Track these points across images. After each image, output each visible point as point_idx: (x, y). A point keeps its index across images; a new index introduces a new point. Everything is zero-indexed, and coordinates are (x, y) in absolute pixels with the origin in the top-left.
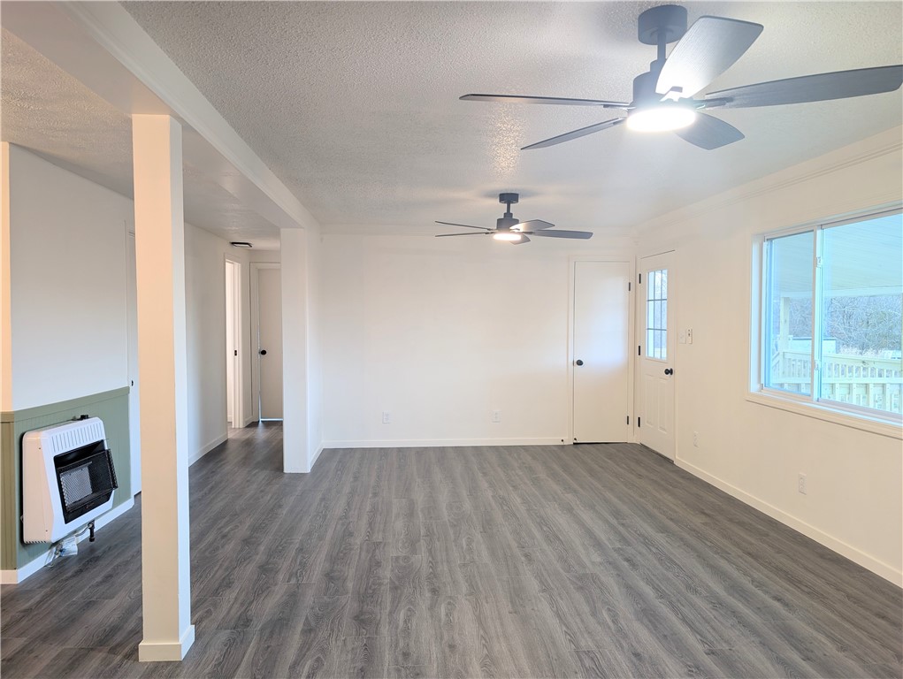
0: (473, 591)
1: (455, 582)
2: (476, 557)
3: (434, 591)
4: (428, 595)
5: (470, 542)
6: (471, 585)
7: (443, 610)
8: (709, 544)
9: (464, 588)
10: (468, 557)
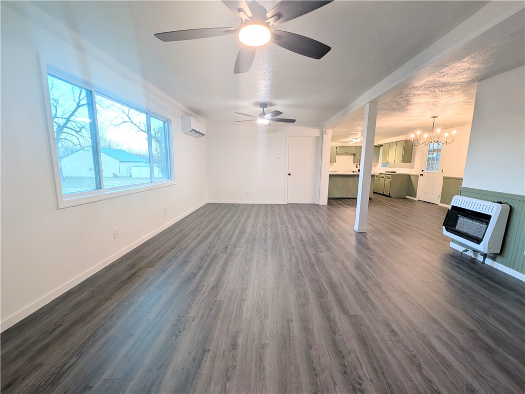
0: (290, 240)
1: (296, 242)
2: (288, 251)
3: (302, 240)
4: (304, 239)
5: (290, 260)
6: (290, 241)
7: (298, 236)
8: (179, 254)
9: (292, 241)
10: (291, 251)
